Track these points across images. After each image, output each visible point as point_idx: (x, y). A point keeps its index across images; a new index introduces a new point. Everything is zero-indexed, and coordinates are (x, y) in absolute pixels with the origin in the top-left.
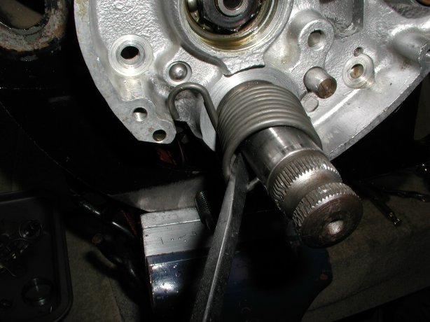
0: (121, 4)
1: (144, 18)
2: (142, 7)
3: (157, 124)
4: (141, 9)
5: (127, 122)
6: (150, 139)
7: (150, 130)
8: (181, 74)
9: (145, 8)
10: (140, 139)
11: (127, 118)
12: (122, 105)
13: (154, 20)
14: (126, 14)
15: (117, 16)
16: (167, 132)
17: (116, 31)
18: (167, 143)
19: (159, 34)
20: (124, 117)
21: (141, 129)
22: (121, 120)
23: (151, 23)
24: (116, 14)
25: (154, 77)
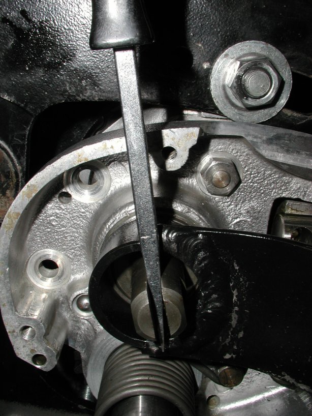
0: (56, 221)
1: (73, 240)
2: (74, 230)
3: (40, 348)
4: (73, 232)
5: (13, 335)
6: (29, 360)
7: (32, 351)
8: (87, 307)
9: (77, 233)
10: (19, 356)
11: (14, 331)
12: (14, 317)
13: (82, 246)
14: (57, 232)
15: (49, 230)
16: (47, 360)
17: (43, 242)
18: (44, 370)
19: (83, 259)
20: (12, 329)
21: (24, 346)
22: (8, 331)
23: (79, 247)
24: (48, 228)
25: (63, 298)
